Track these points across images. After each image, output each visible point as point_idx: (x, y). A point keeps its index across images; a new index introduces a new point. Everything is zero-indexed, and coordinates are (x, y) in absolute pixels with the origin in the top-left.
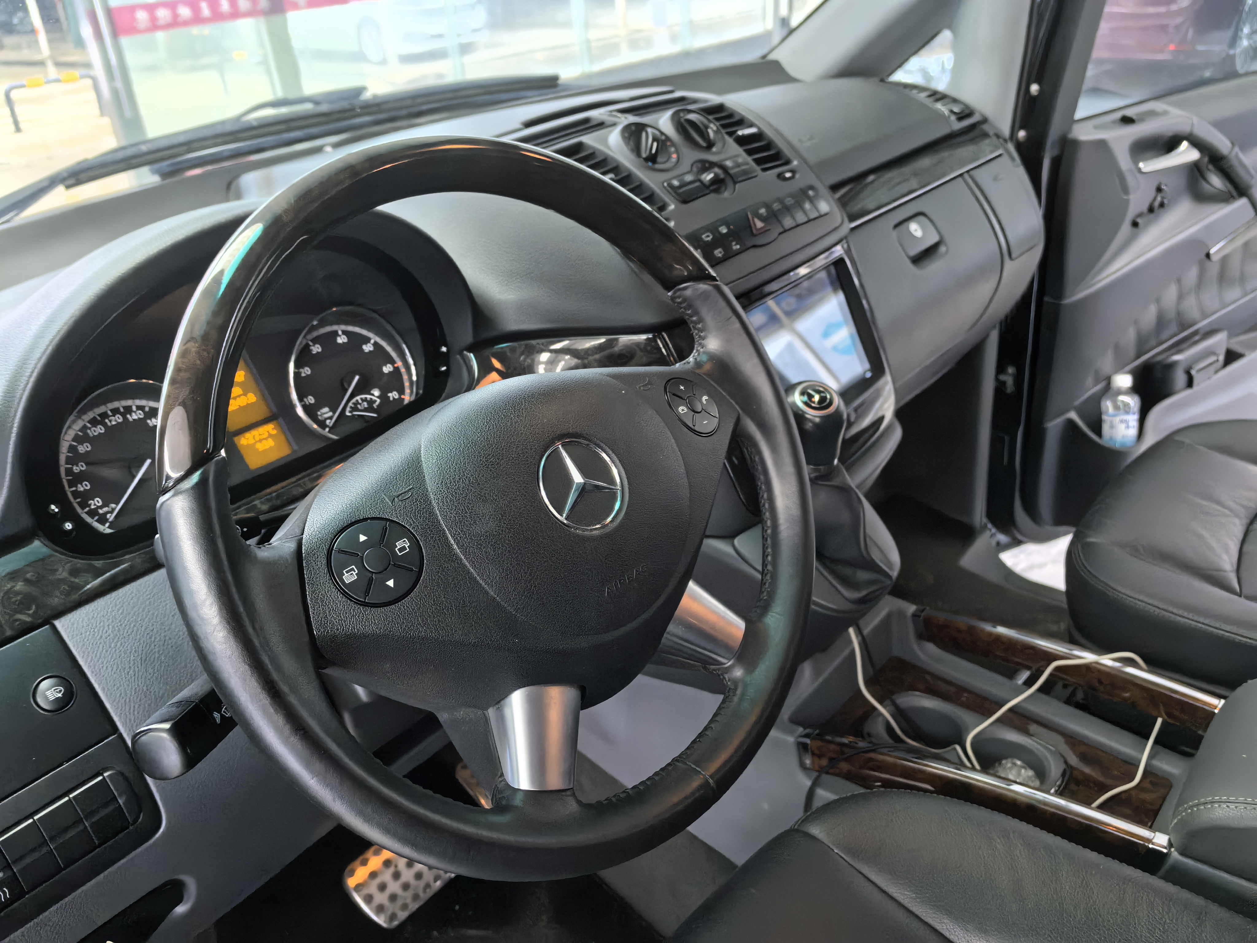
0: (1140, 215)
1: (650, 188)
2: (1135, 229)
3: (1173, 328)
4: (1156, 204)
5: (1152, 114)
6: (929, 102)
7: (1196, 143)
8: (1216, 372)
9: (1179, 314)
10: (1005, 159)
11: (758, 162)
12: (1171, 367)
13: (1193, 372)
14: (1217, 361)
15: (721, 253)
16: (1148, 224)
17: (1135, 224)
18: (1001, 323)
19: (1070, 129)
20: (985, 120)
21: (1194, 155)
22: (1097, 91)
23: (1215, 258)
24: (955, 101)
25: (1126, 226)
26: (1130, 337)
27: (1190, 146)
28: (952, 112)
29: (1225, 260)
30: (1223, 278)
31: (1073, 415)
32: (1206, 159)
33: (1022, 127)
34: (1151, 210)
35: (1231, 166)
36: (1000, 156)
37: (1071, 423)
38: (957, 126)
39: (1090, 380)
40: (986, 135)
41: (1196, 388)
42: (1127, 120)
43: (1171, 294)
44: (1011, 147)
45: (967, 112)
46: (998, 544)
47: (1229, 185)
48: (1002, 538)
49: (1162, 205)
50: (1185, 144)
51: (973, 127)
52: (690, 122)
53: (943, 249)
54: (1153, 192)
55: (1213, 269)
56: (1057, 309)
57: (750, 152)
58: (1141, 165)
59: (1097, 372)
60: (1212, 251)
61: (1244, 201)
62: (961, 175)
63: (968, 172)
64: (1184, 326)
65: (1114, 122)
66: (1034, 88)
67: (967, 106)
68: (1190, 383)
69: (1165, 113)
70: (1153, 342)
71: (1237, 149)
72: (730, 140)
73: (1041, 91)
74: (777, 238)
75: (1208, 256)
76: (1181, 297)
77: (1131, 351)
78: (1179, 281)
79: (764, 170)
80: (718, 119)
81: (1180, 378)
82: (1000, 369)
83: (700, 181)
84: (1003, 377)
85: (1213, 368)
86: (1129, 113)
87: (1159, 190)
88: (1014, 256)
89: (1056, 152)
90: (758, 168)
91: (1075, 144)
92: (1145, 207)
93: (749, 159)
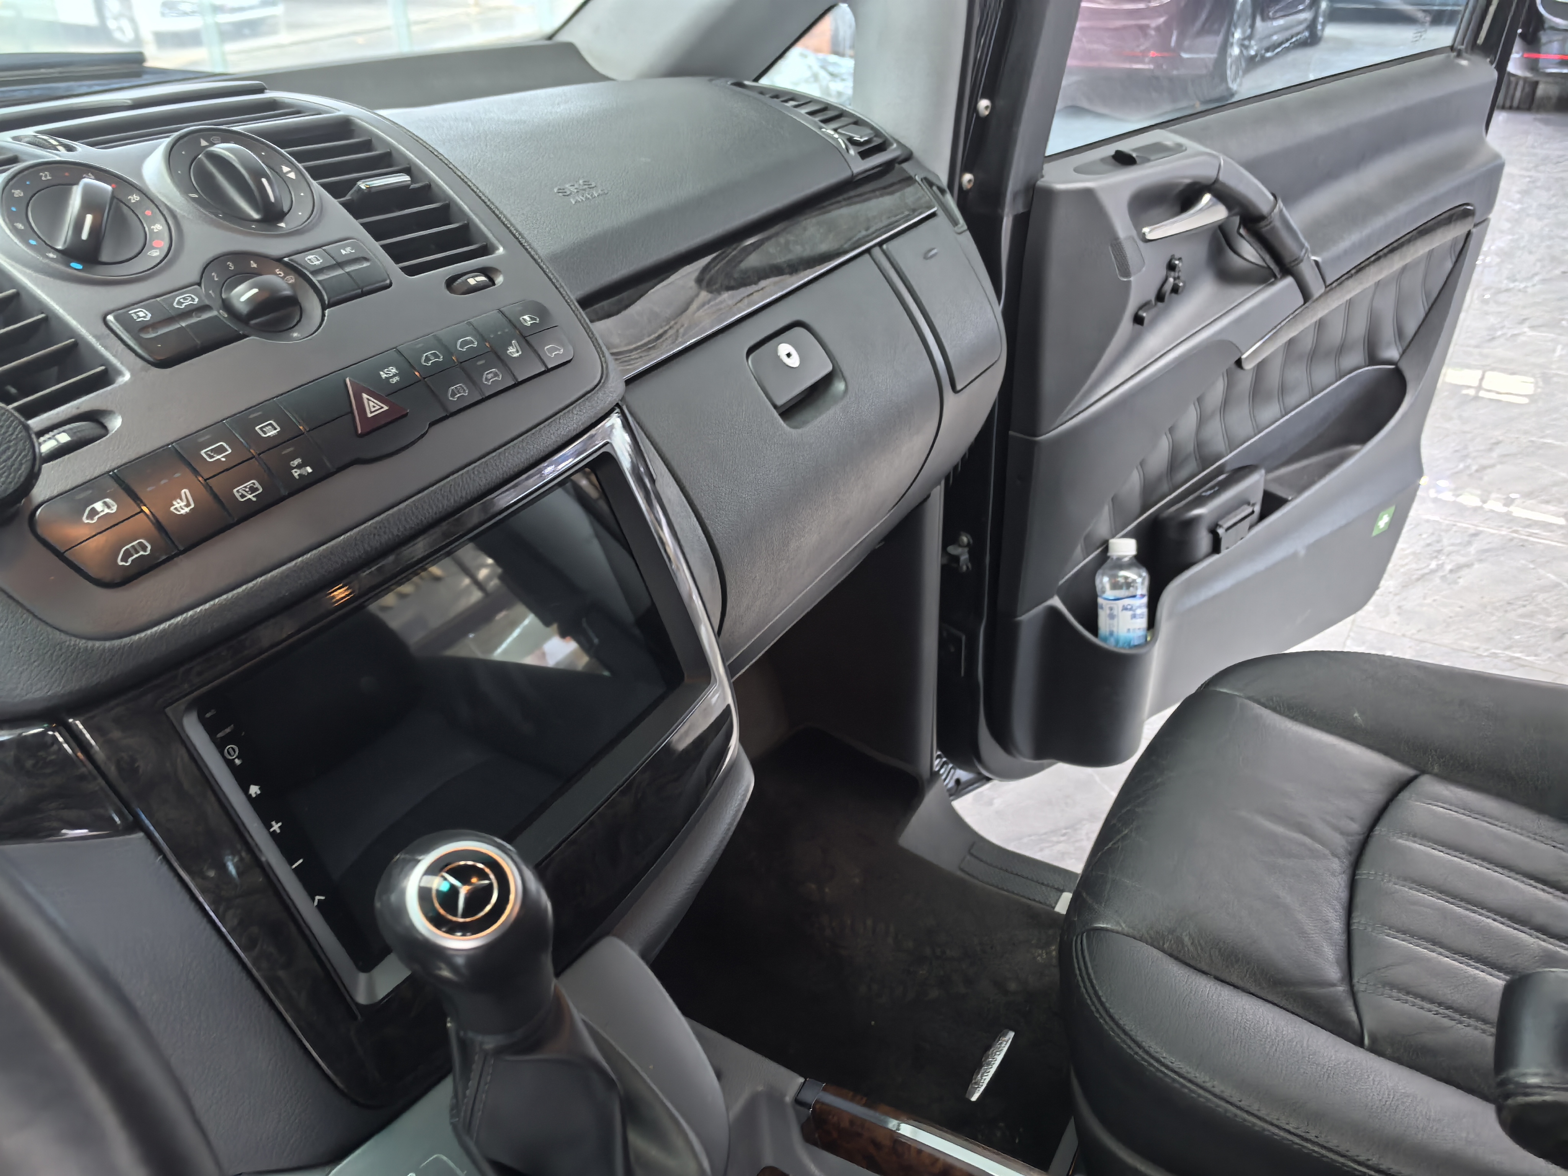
0: (1145, 306)
1: (71, 332)
2: (1138, 327)
3: (1192, 465)
4: (1168, 287)
5: (1159, 149)
6: (811, 124)
7: (1224, 195)
8: (1251, 527)
9: (1200, 445)
10: (941, 220)
11: (397, 253)
12: (1191, 524)
13: (1221, 531)
14: (1253, 512)
15: (253, 490)
16: (1155, 320)
17: (1138, 320)
18: (947, 478)
19: (1039, 174)
20: (908, 157)
21: (1220, 213)
22: (1076, 110)
23: (1249, 366)
24: (858, 122)
25: (1126, 325)
26: (1134, 482)
27: (1215, 200)
28: (851, 141)
29: (1260, 367)
30: (1257, 393)
31: (1056, 602)
32: (1237, 220)
33: (966, 169)
34: (1160, 297)
35: (1273, 230)
36: (933, 215)
37: (1053, 612)
38: (860, 166)
39: (1079, 550)
40: (909, 180)
41: (1224, 552)
42: (1124, 160)
43: (1189, 421)
44: (951, 201)
45: (877, 141)
46: (958, 782)
47: (1267, 257)
48: (963, 775)
49: (1175, 290)
50: (1207, 198)
51: (888, 167)
52: (219, 161)
53: (839, 386)
54: (1163, 272)
55: (1245, 380)
56: (1030, 449)
57: (377, 232)
58: (1146, 230)
59: (1087, 538)
60: (1244, 356)
61: (1289, 280)
62: (868, 251)
63: (880, 244)
64: (1205, 462)
65: (1103, 160)
66: (984, 104)
67: (877, 133)
68: (1216, 547)
69: (1179, 148)
70: (1165, 487)
71: (1280, 204)
72: (333, 205)
73: (993, 108)
74: (427, 432)
75: (1239, 363)
76: (1202, 421)
77: (1135, 501)
78: (1200, 400)
79: (411, 271)
80: (300, 157)
81: (1204, 541)
82: (949, 538)
83: (227, 306)
84: (953, 550)
85: (1247, 522)
86: (1125, 146)
87: (1171, 267)
88: (959, 387)
89: (1020, 209)
90: (393, 269)
91: (1049, 194)
92: (1152, 296)
93: (375, 248)
